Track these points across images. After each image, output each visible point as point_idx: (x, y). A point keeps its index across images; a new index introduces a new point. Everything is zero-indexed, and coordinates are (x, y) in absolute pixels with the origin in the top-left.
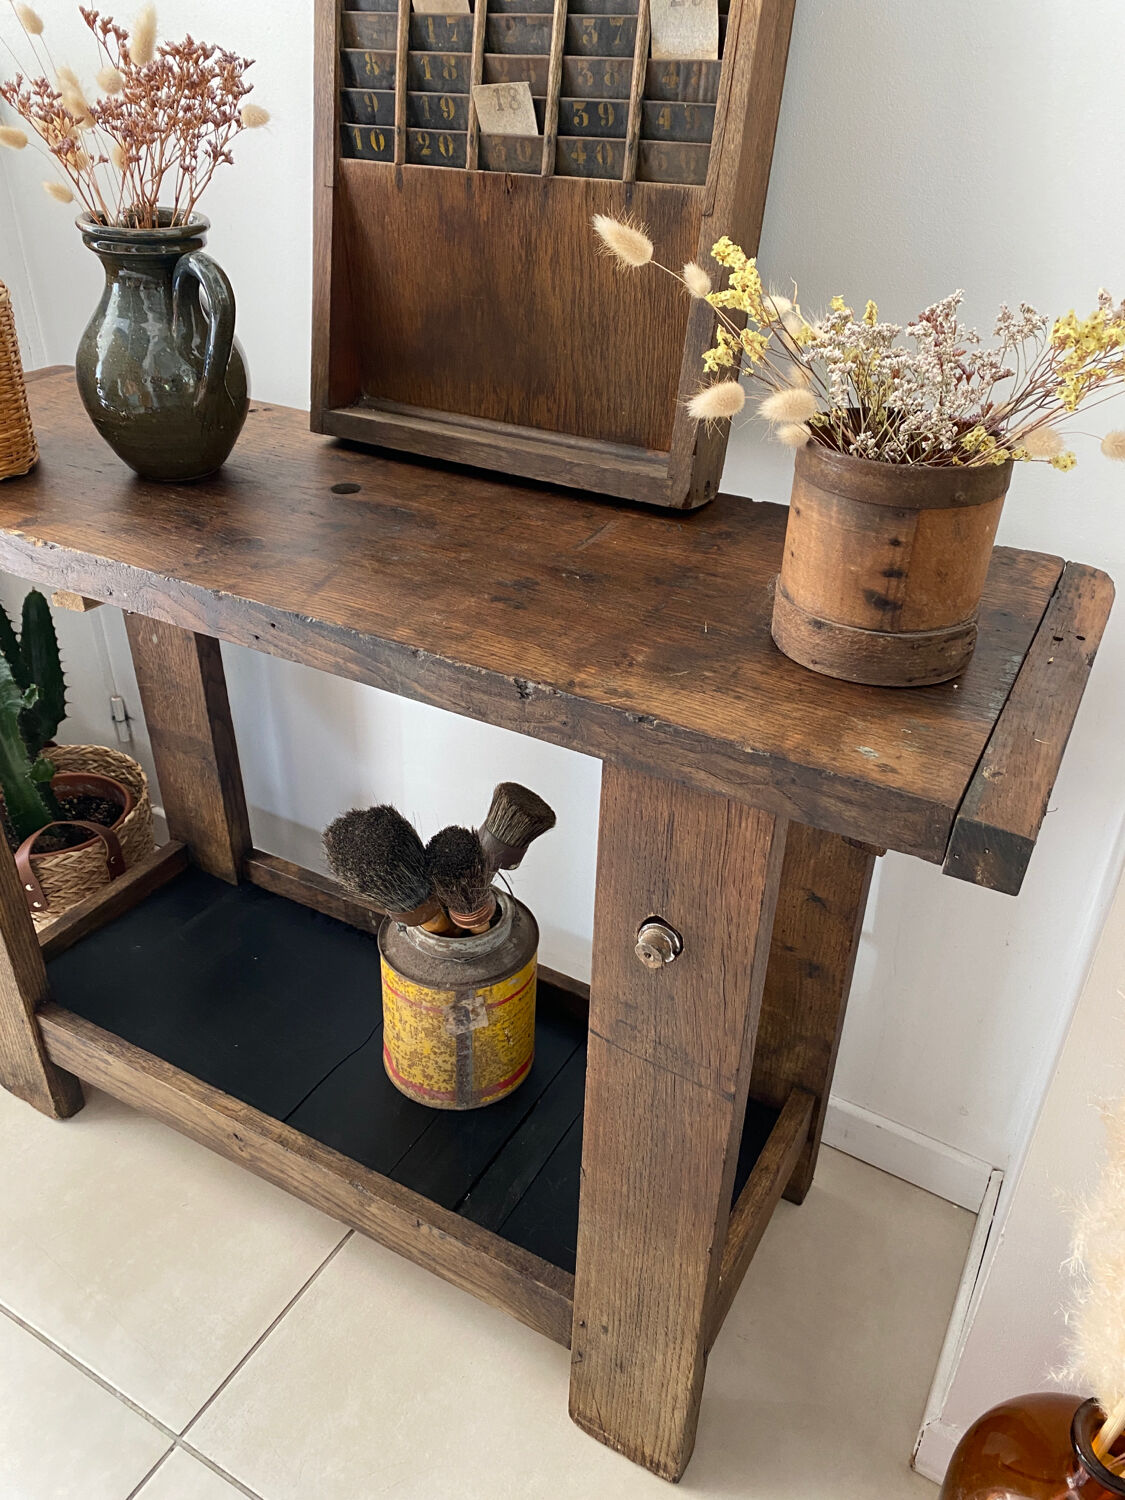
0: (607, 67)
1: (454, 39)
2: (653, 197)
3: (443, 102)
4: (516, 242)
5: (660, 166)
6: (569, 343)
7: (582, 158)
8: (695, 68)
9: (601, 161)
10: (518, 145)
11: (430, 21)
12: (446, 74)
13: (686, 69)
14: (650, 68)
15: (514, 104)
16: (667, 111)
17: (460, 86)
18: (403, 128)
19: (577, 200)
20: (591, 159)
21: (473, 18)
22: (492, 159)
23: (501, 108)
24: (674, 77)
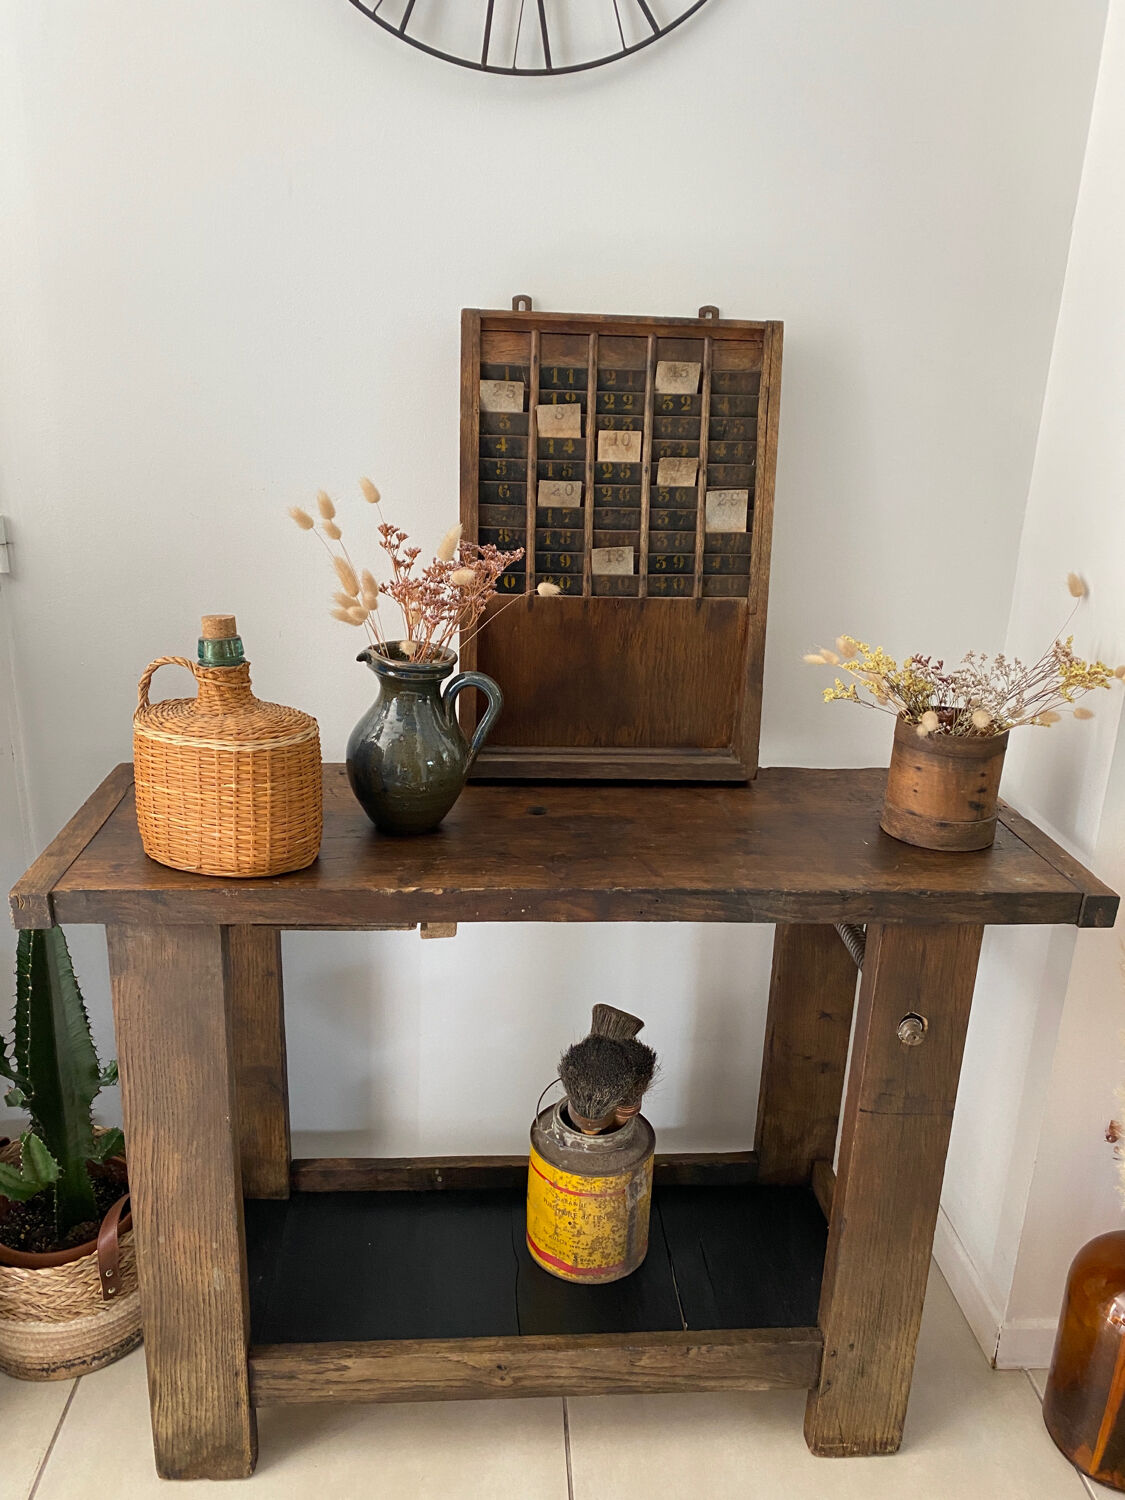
0: (678, 537)
1: (567, 521)
2: (715, 606)
3: (562, 558)
4: (617, 636)
5: (715, 588)
6: (648, 692)
7: (663, 586)
8: (733, 537)
9: (676, 587)
10: (620, 582)
11: (550, 511)
12: (562, 541)
13: (726, 537)
14: (706, 536)
15: (620, 558)
16: (718, 560)
17: (576, 547)
18: (534, 573)
19: (663, 610)
20: (669, 587)
21: (584, 510)
22: (598, 590)
23: (610, 561)
24: (720, 542)
